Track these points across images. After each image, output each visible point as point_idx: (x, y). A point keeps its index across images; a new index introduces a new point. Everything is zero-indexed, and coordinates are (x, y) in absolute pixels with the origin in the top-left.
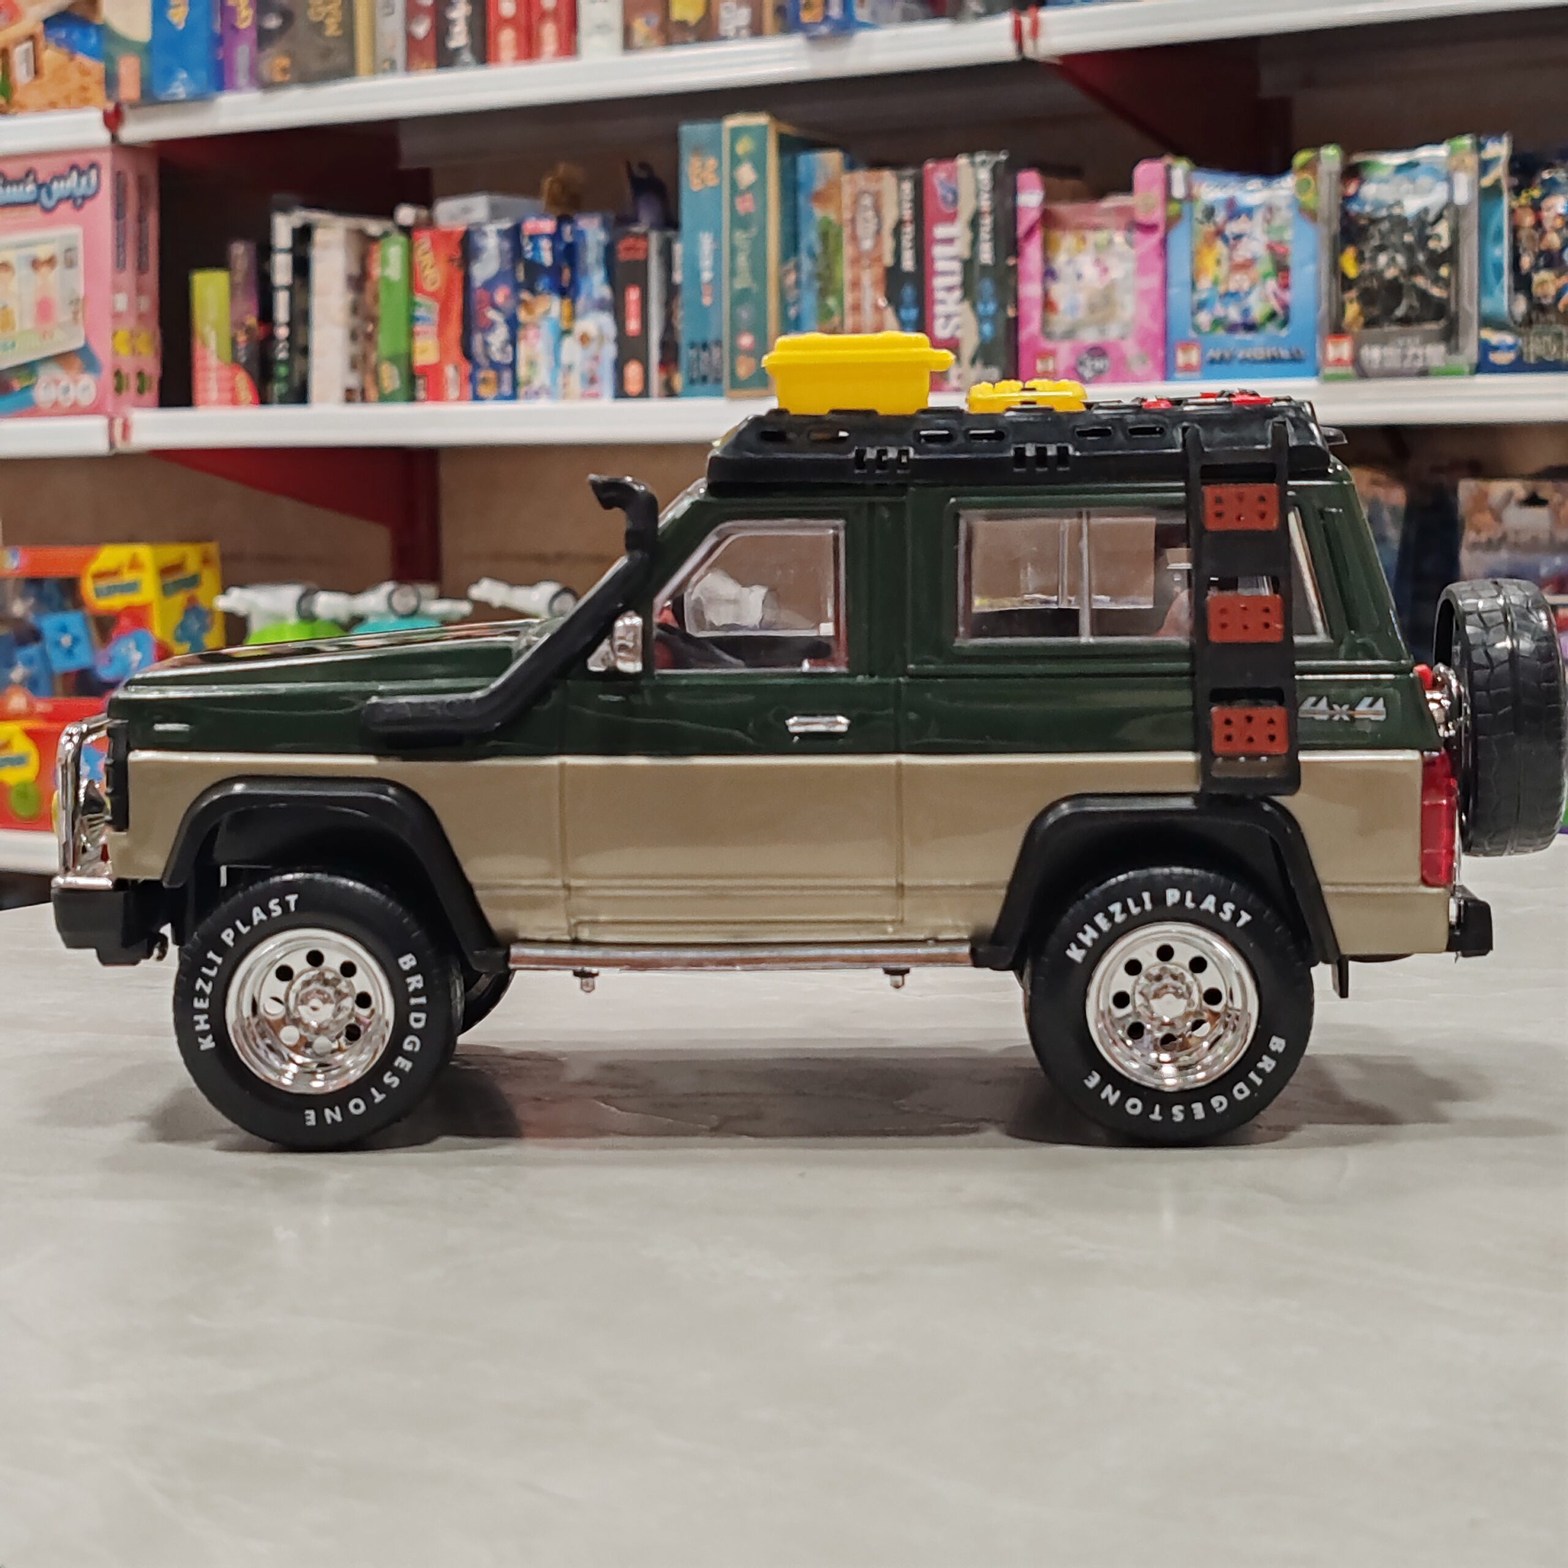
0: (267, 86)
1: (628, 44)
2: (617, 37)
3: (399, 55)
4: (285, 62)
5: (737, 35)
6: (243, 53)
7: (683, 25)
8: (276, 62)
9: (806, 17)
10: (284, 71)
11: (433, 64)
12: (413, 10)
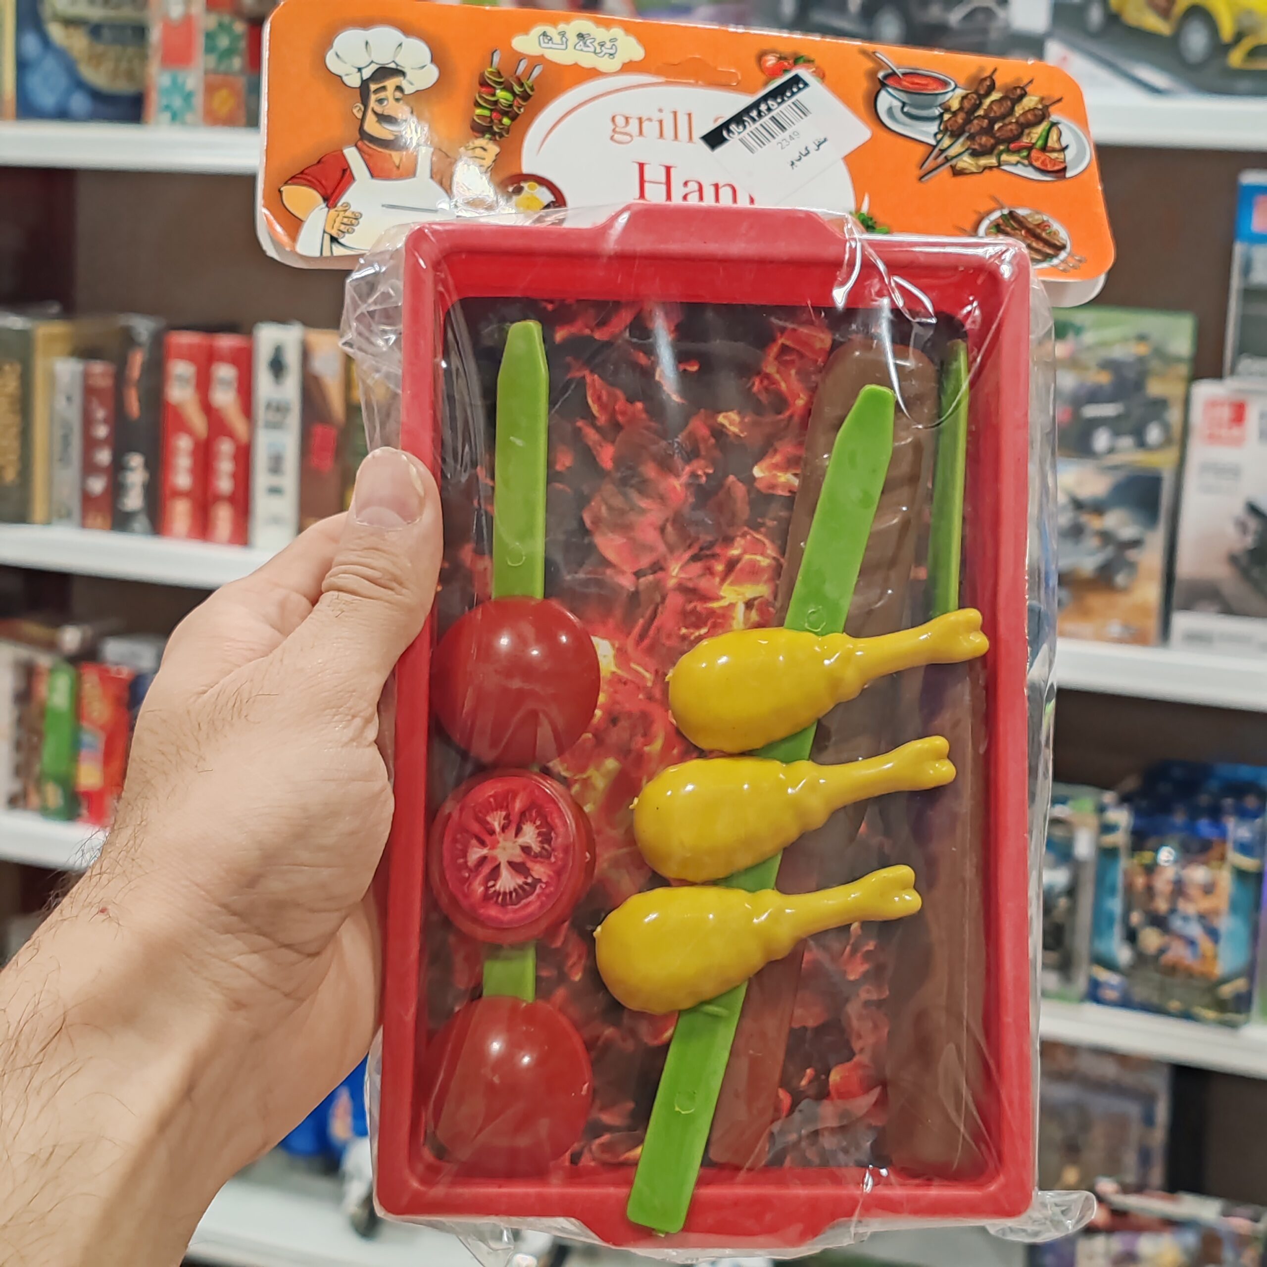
11: (108, 523)
12: (89, 468)
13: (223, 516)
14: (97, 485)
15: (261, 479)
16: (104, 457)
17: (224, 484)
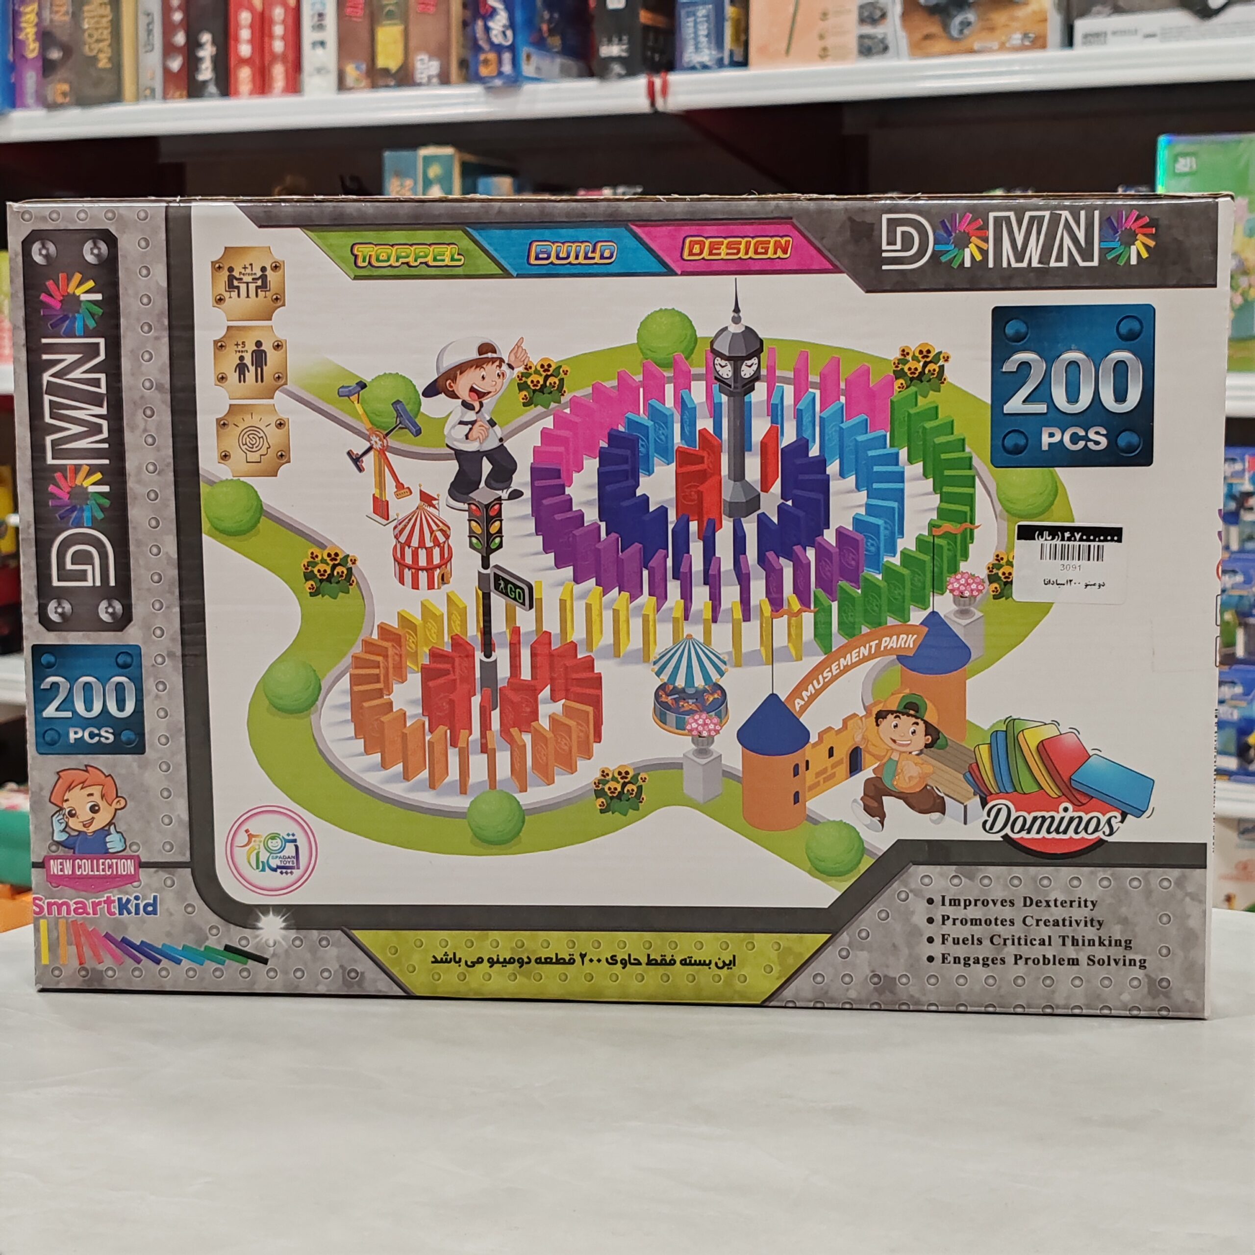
0: (52, 106)
1: (342, 85)
2: (332, 79)
3: (158, 85)
4: (65, 87)
5: (429, 83)
6: (31, 79)
7: (386, 72)
8: (58, 88)
9: (484, 71)
10: (64, 94)
11: (185, 93)
12: (169, 49)
13: (279, 72)
14: (176, 64)
15: (308, 35)
16: (180, 39)
17: (278, 46)
